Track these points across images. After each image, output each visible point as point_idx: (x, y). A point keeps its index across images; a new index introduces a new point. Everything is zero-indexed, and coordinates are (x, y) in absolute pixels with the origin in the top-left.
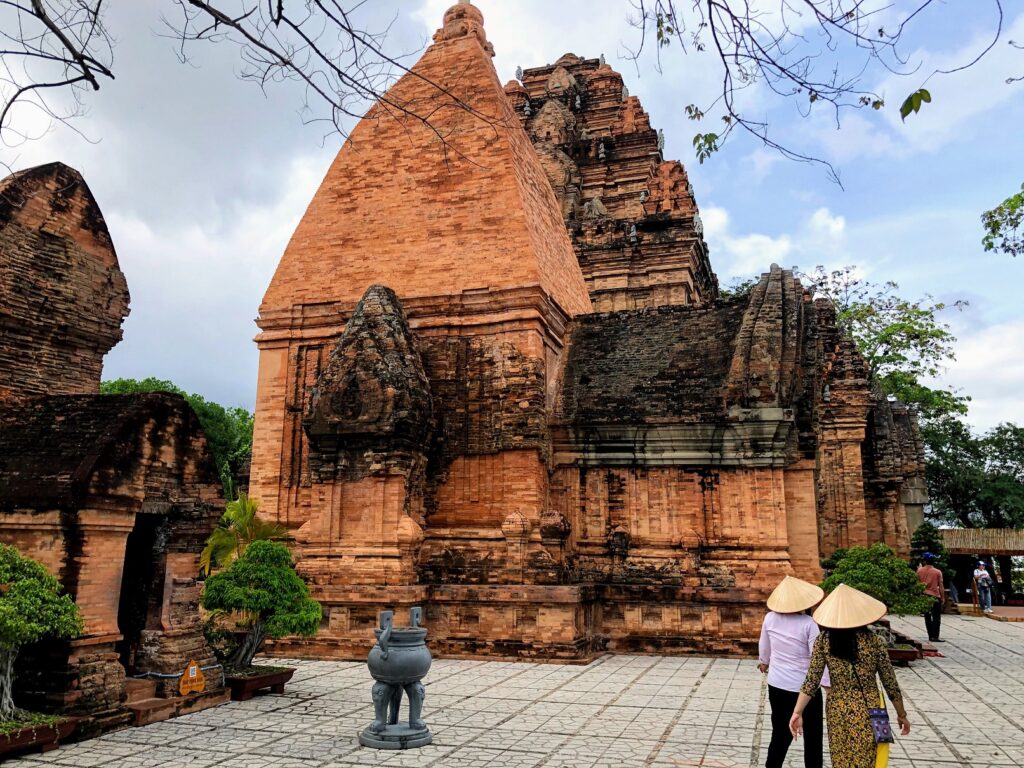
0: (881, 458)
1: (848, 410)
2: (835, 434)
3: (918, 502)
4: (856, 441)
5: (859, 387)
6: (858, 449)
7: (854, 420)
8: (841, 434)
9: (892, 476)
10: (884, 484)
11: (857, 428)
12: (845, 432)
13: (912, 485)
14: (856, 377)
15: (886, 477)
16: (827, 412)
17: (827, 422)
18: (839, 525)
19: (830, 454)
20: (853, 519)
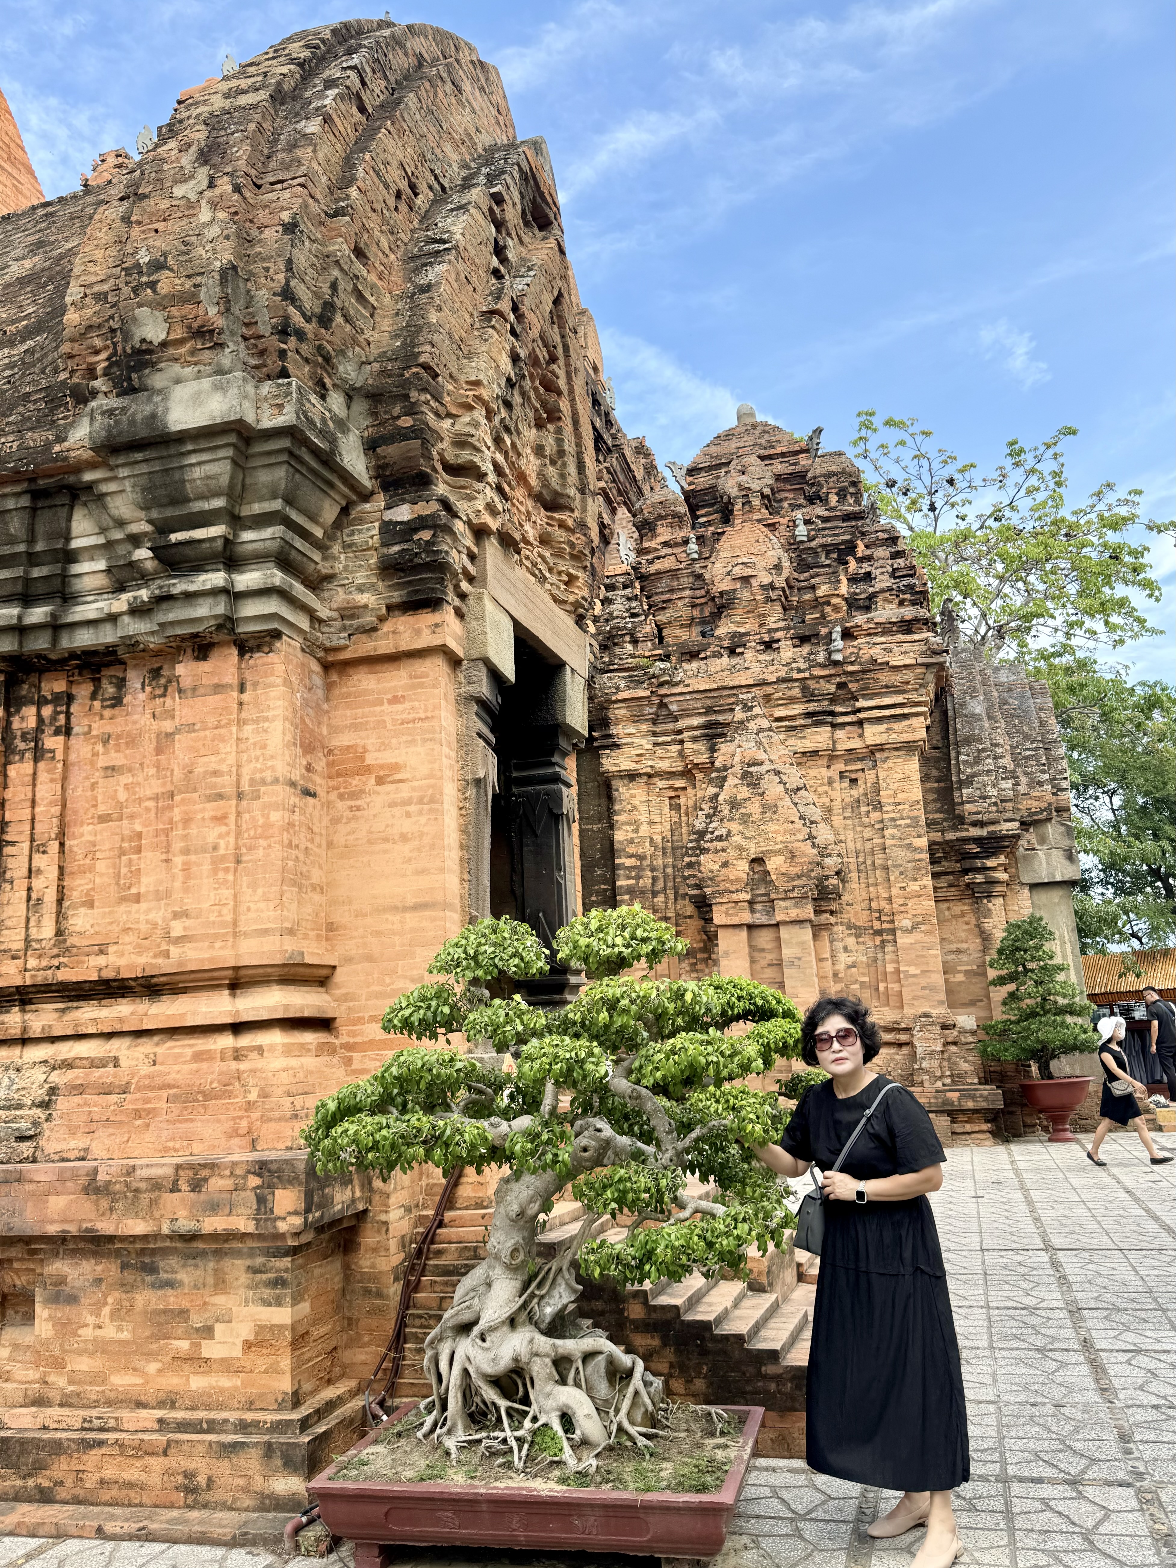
0: (969, 782)
1: (885, 677)
2: (861, 736)
3: (1058, 878)
4: (908, 747)
5: (907, 626)
6: (913, 766)
7: (899, 699)
8: (873, 734)
9: (993, 823)
10: (978, 840)
11: (906, 716)
12: (883, 727)
13: (1042, 840)
14: (901, 603)
15: (981, 824)
16: (841, 686)
17: (840, 709)
18: (878, 940)
19: (854, 781)
20: (907, 923)
